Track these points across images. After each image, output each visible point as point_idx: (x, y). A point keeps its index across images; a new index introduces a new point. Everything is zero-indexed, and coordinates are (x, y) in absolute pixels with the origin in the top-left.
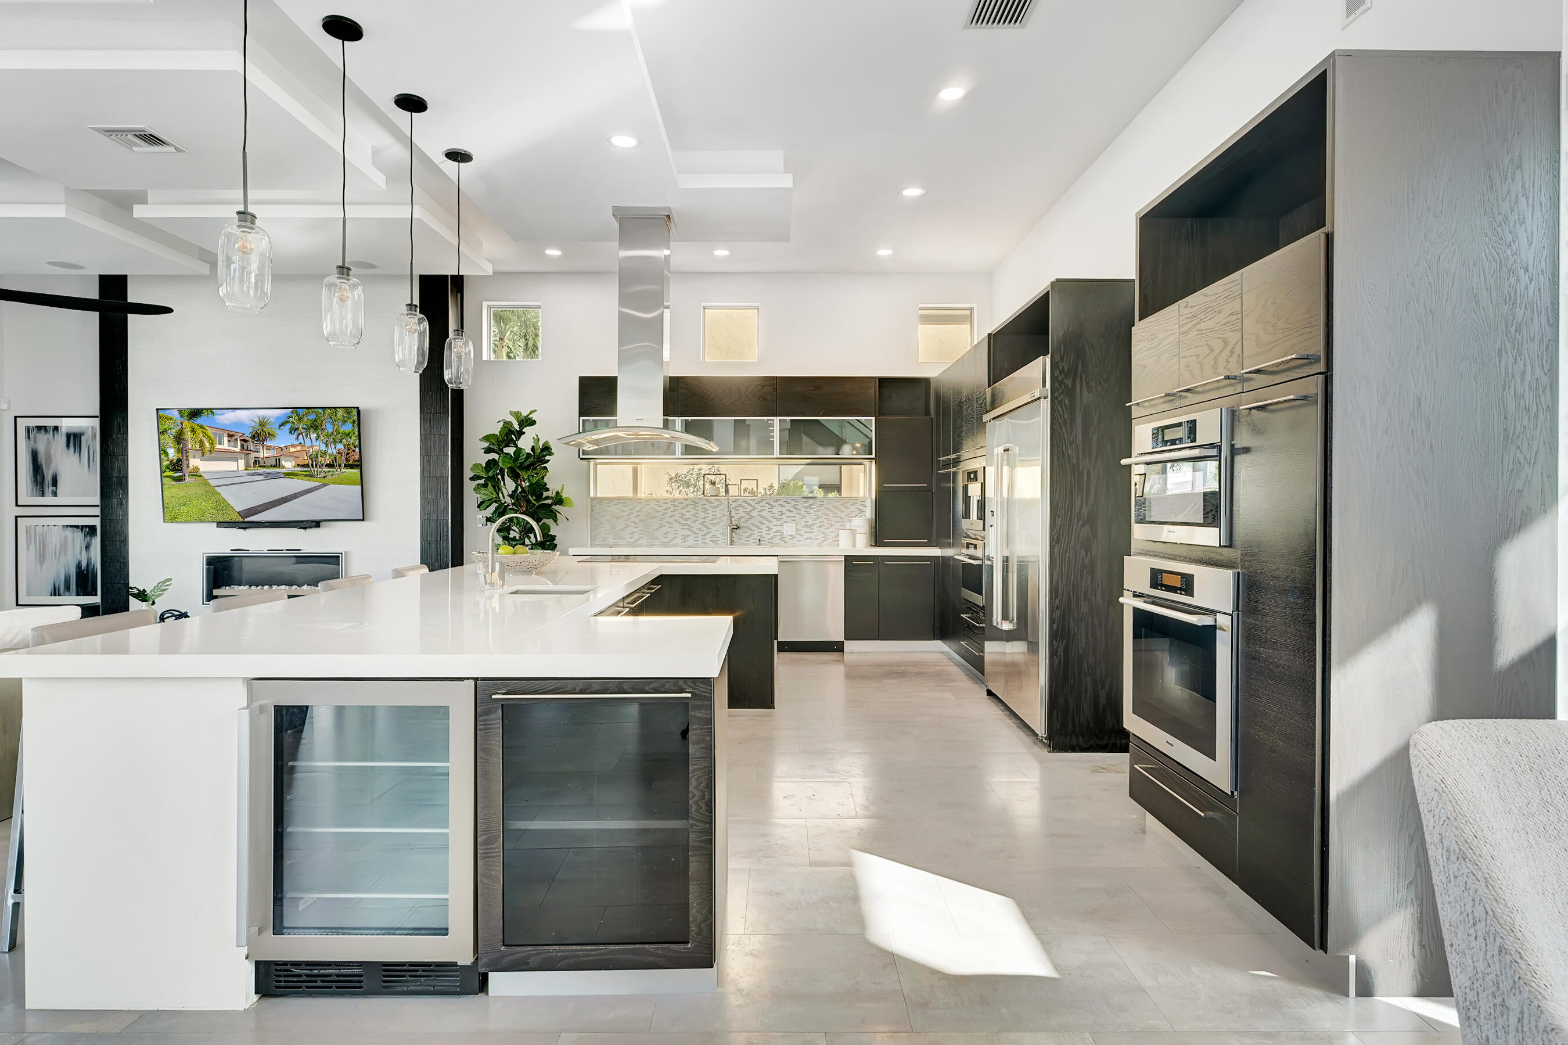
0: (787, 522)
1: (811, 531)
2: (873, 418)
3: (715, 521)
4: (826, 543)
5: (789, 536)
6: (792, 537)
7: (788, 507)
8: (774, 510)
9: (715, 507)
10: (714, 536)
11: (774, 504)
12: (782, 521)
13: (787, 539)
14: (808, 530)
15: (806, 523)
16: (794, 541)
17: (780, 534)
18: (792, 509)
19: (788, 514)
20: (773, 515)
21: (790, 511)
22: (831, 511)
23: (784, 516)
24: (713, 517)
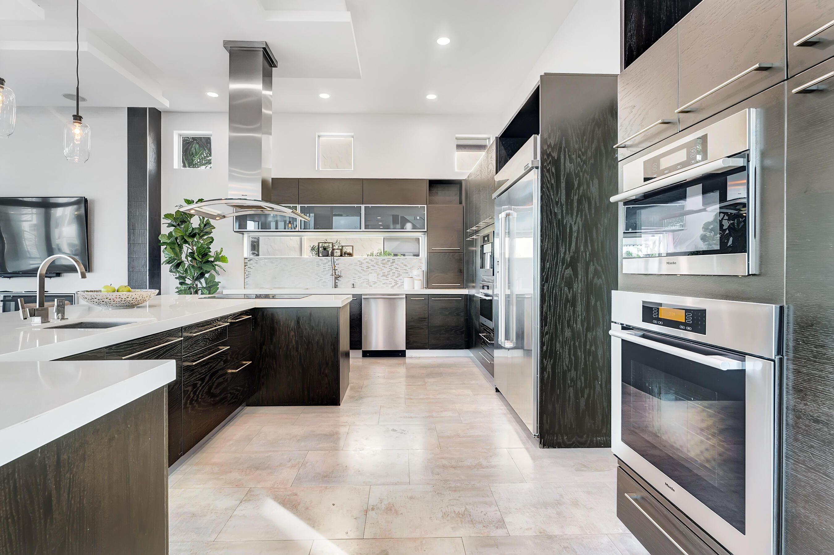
0: (371, 273)
1: (387, 278)
2: (426, 206)
3: (325, 272)
4: (396, 286)
5: (373, 282)
6: (375, 283)
7: (372, 263)
8: (363, 265)
9: (325, 264)
10: (324, 282)
11: (363, 261)
12: (368, 272)
13: (371, 284)
14: (385, 278)
15: (383, 274)
16: (376, 285)
17: (367, 281)
18: (375, 265)
19: (372, 268)
20: (362, 269)
21: (373, 266)
22: (399, 266)
23: (369, 269)
24: (324, 270)
